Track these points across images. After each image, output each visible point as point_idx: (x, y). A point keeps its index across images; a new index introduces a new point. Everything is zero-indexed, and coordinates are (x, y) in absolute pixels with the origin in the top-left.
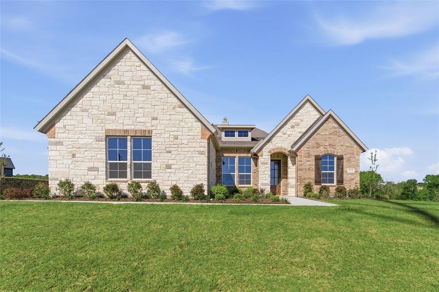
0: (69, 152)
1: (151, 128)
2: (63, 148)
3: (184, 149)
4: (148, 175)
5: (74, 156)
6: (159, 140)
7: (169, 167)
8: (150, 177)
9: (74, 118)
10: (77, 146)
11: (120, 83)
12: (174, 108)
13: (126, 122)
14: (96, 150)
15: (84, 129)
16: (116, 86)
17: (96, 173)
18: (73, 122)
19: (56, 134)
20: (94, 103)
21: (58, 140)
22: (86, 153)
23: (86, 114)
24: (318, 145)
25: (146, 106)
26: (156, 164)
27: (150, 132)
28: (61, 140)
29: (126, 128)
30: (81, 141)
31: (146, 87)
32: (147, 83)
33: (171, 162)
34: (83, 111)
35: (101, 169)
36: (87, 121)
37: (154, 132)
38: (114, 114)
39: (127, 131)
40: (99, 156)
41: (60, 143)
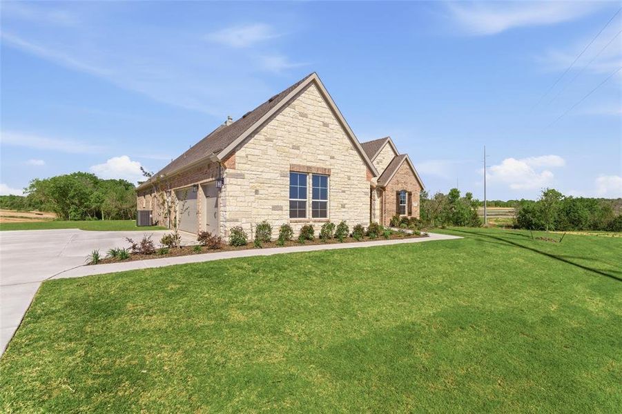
0: (252, 187)
1: (329, 167)
2: (245, 182)
3: (356, 190)
4: (324, 214)
5: (257, 192)
6: (336, 179)
7: (343, 206)
8: (325, 216)
9: (257, 147)
10: (261, 181)
11: (304, 115)
12: (347, 150)
13: (309, 158)
14: (279, 186)
15: (269, 161)
16: (300, 118)
17: (280, 212)
18: (257, 152)
19: (236, 164)
20: (279, 133)
21: (239, 172)
22: (270, 189)
23: (270, 144)
24: (398, 182)
25: (326, 144)
26: (332, 203)
27: (329, 170)
28: (243, 172)
29: (309, 164)
30: (265, 176)
31: (326, 125)
32: (326, 120)
33: (345, 202)
34: (268, 140)
35: (285, 208)
36: (271, 152)
37: (332, 171)
38: (297, 148)
39: (309, 168)
40: (283, 194)
41: (242, 176)
